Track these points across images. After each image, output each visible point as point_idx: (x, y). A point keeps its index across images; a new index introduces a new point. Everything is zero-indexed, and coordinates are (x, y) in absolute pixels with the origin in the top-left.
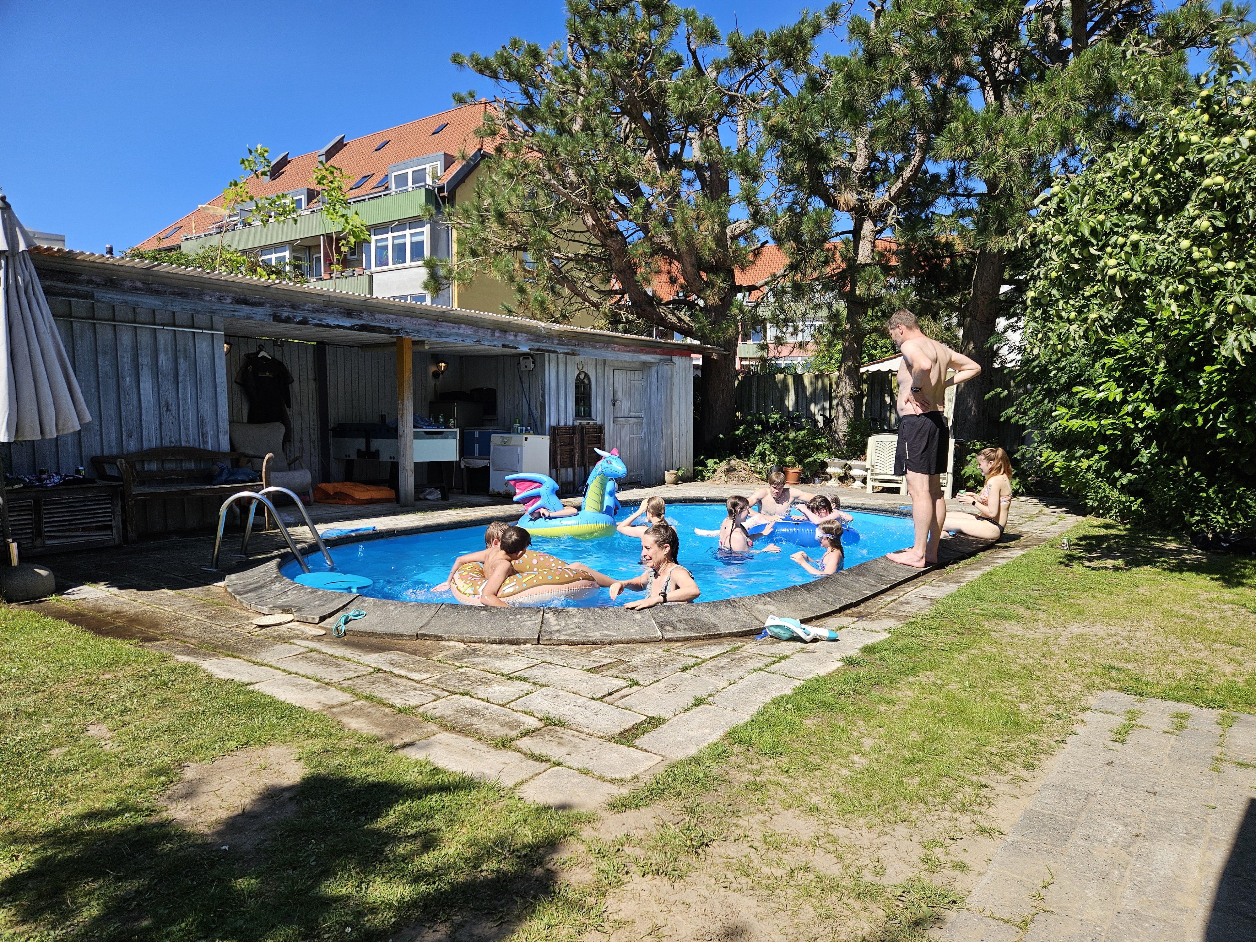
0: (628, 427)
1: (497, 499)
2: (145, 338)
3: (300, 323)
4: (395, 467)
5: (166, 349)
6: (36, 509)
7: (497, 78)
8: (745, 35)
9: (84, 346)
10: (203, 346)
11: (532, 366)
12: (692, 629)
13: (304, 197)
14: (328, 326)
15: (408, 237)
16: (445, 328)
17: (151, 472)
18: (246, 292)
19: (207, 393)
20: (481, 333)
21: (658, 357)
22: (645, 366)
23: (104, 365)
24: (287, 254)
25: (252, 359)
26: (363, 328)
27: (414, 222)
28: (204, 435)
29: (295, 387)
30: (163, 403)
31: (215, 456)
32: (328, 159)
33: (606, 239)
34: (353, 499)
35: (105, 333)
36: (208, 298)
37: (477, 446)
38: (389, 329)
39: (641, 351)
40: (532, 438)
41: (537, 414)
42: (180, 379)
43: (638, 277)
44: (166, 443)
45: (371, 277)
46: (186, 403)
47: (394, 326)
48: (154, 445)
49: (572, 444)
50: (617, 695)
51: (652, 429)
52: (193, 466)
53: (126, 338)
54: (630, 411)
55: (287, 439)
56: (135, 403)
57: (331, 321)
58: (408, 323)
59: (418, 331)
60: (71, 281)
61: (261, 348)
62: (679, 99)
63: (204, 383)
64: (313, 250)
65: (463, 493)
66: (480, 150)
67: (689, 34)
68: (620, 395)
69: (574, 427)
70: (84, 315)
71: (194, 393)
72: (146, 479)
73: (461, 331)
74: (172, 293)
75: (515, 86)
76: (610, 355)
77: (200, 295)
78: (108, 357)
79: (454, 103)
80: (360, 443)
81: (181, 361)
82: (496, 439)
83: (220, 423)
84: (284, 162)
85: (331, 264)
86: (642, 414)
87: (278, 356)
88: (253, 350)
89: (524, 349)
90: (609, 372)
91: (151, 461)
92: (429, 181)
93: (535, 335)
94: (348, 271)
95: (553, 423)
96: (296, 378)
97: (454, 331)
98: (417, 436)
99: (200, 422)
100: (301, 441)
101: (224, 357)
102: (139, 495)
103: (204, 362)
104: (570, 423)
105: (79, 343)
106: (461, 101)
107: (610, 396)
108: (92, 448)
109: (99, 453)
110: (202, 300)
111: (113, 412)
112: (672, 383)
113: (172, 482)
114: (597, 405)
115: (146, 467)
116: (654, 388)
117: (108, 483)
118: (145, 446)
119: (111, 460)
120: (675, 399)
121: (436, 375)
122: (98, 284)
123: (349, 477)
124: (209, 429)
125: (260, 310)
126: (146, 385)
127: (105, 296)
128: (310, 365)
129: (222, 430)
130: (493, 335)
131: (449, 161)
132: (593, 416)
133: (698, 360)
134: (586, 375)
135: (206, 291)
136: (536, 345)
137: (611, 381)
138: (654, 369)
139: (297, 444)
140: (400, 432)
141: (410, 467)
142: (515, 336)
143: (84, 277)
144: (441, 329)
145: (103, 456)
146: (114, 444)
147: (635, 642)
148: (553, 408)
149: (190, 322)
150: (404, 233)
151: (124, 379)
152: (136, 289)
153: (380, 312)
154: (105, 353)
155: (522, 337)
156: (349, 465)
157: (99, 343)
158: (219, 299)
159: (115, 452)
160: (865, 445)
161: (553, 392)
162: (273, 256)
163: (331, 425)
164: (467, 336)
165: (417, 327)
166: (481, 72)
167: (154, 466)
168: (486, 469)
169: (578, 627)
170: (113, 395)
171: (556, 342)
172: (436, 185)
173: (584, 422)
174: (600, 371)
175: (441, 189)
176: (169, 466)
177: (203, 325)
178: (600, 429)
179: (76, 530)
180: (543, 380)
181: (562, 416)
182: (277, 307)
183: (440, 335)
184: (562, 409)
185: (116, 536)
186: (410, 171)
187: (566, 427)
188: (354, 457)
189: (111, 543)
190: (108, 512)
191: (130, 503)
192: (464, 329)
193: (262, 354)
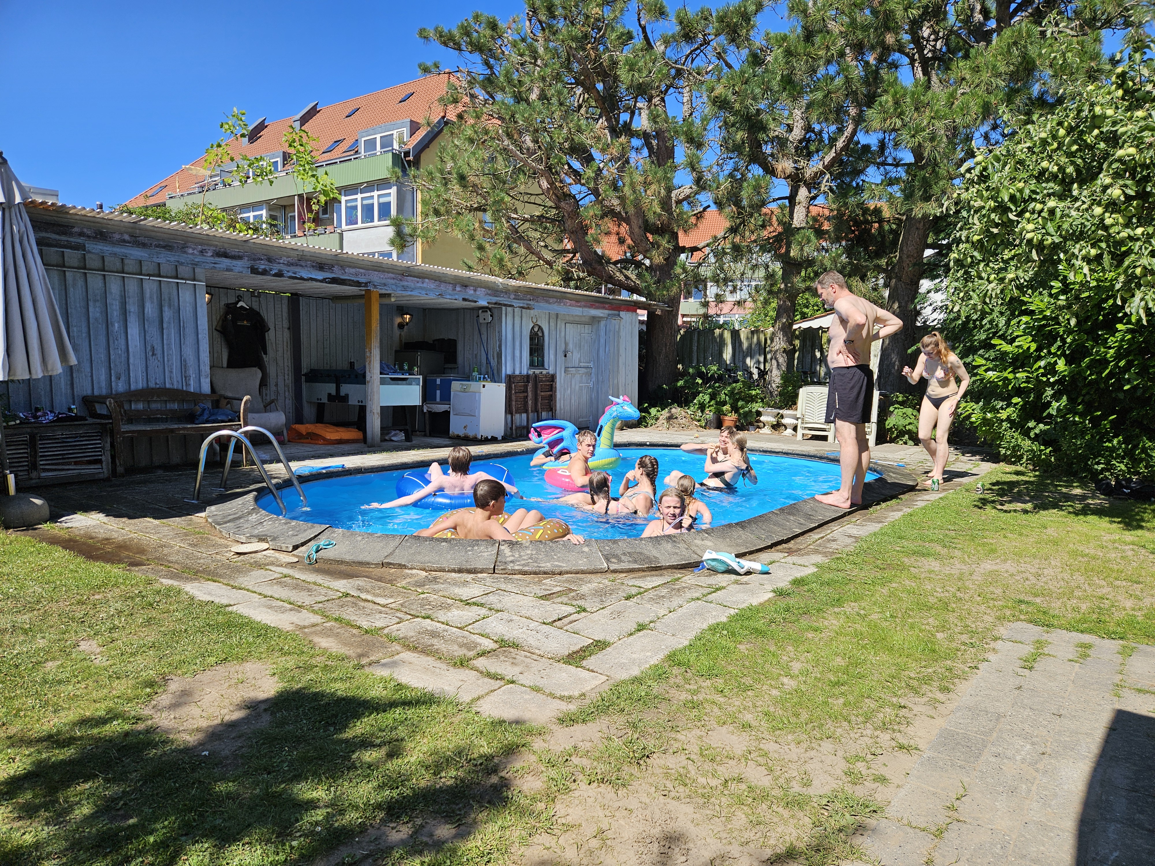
0: (578, 377)
1: (457, 441)
2: (132, 287)
3: (276, 275)
4: (362, 410)
5: (151, 297)
6: (32, 443)
7: (460, 50)
8: (691, 13)
9: (76, 294)
10: (186, 296)
11: (490, 319)
12: (635, 562)
13: (279, 160)
14: (302, 279)
15: (376, 198)
16: (410, 282)
17: (138, 411)
18: (226, 245)
19: (190, 340)
20: (443, 287)
21: (607, 312)
22: (594, 320)
23: (95, 311)
24: (264, 212)
25: (231, 309)
26: (334, 281)
27: (382, 184)
28: (187, 378)
29: (270, 336)
30: (149, 348)
31: (196, 397)
32: (302, 125)
33: (560, 201)
34: (324, 439)
35: (95, 281)
36: (190, 251)
37: (438, 392)
38: (358, 282)
39: (591, 306)
40: (489, 385)
41: (494, 363)
42: (165, 326)
43: (589, 238)
44: (152, 385)
45: (341, 235)
46: (169, 348)
47: (362, 280)
48: (140, 386)
49: (527, 392)
50: (566, 621)
51: (600, 379)
52: (175, 406)
53: (114, 287)
54: (580, 362)
55: (263, 383)
56: (123, 347)
57: (305, 276)
58: (376, 277)
59: (385, 285)
60: (64, 233)
61: (239, 298)
62: (630, 70)
63: (187, 330)
64: (287, 209)
65: (425, 436)
66: (444, 117)
67: (639, 10)
68: (571, 346)
69: (528, 376)
70: (76, 265)
71: (178, 339)
72: (132, 418)
73: (425, 285)
74: (157, 246)
75: (477, 58)
76: (562, 309)
77: (183, 248)
78: (98, 304)
79: (420, 72)
80: (331, 388)
81: (166, 309)
82: (456, 386)
83: (202, 367)
84: (262, 126)
85: (304, 222)
86: (591, 365)
87: (255, 307)
88: (232, 300)
89: (483, 303)
90: (561, 325)
91: (137, 401)
92: (396, 146)
93: (493, 290)
94: (320, 229)
95: (509, 372)
96: (271, 325)
97: (419, 285)
98: (383, 382)
99: (183, 365)
100: (277, 385)
101: (205, 306)
102: (127, 432)
103: (186, 311)
104: (525, 372)
105: (71, 290)
106: (426, 70)
107: (561, 347)
108: (84, 388)
109: (89, 392)
110: (185, 252)
111: (103, 356)
112: (619, 337)
113: (157, 420)
114: (550, 356)
115: (133, 407)
116: (602, 341)
117: (98, 421)
118: (133, 387)
119: (101, 400)
120: (622, 351)
121: (401, 326)
122: (88, 237)
123: (320, 419)
124: (192, 373)
125: (239, 263)
126: (134, 330)
127: (96, 247)
128: (285, 315)
129: (203, 373)
130: (454, 290)
131: (414, 127)
132: (546, 366)
133: (643, 315)
134: (540, 328)
135: (189, 244)
136: (494, 299)
137: (563, 334)
138: (603, 323)
139: (273, 388)
140: (368, 378)
141: (377, 410)
142: (475, 291)
143: (76, 230)
144: (405, 283)
145: (93, 396)
146: (103, 384)
147: (583, 572)
148: (509, 358)
149: (174, 274)
150: (372, 194)
151: (113, 325)
152: (124, 241)
153: (350, 267)
154: (95, 301)
155: (481, 292)
156: (320, 408)
157: (90, 292)
158: (202, 252)
159: (104, 392)
160: (796, 396)
161: (509, 343)
162: (251, 215)
163: (304, 371)
164: (430, 290)
165: (383, 281)
166: (445, 44)
167: (140, 406)
168: (447, 413)
169: (531, 558)
170: (102, 339)
171: (512, 296)
172: (403, 150)
173: (537, 371)
174: (552, 324)
175: (407, 154)
176: (154, 406)
177: (186, 276)
178: (552, 378)
179: (69, 464)
180: (500, 332)
181: (517, 365)
182: (254, 260)
183: (405, 288)
184: (517, 359)
185: (105, 470)
186: (378, 137)
187: (521, 376)
188: (325, 400)
189: (101, 476)
190: (98, 448)
191: (119, 439)
192: (428, 284)
193: (241, 304)
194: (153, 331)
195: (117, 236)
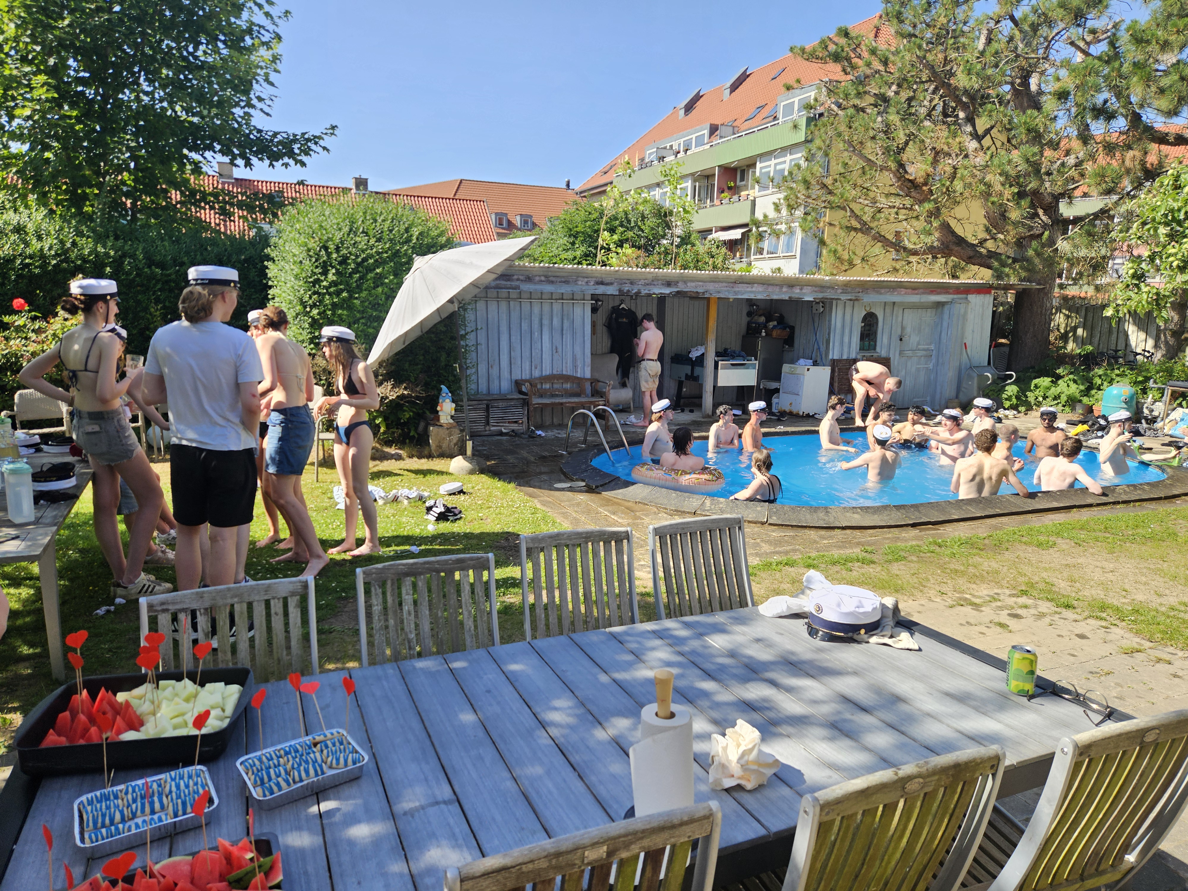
0: (915, 359)
2: (546, 307)
5: (557, 315)
6: (487, 410)
10: (578, 310)
11: (821, 310)
13: (706, 133)
16: (740, 288)
17: (546, 389)
20: (770, 289)
21: (950, 297)
22: (937, 305)
23: (525, 326)
24: (689, 184)
25: (615, 310)
26: (679, 293)
27: (795, 148)
28: (576, 367)
30: (554, 349)
31: (582, 380)
32: (731, 93)
35: (526, 306)
38: (697, 292)
39: (930, 292)
40: (814, 369)
41: (823, 348)
42: (564, 332)
44: (555, 372)
45: (754, 201)
46: (566, 347)
47: (700, 290)
48: (548, 373)
51: (941, 361)
52: (568, 386)
53: (536, 309)
54: (918, 345)
56: (540, 348)
57: (657, 291)
59: (720, 292)
60: (509, 280)
61: (622, 302)
63: (577, 333)
68: (908, 331)
70: (516, 298)
71: (572, 340)
72: (542, 394)
73: (754, 289)
74: (561, 281)
77: (576, 280)
78: (527, 321)
81: (565, 321)
82: (786, 368)
83: (586, 360)
84: (697, 97)
85: (722, 191)
86: (931, 347)
87: (633, 307)
88: (616, 304)
89: (810, 298)
90: (898, 313)
91: (546, 382)
93: (820, 286)
94: (735, 198)
95: (836, 358)
97: (748, 289)
99: (574, 358)
102: (538, 404)
103: (578, 321)
104: (853, 356)
107: (897, 332)
108: (517, 375)
109: (519, 377)
111: (528, 353)
112: (965, 320)
113: (557, 396)
114: (883, 341)
115: (544, 386)
116: (945, 324)
117: (521, 396)
118: (544, 374)
119: (525, 382)
121: (750, 314)
122: (522, 280)
123: (679, 393)
124: (579, 364)
125: (611, 287)
126: (546, 337)
127: (526, 287)
129: (586, 364)
132: (879, 348)
134: (874, 315)
136: (823, 295)
137: (900, 319)
138: (947, 307)
140: (705, 364)
141: (711, 389)
142: (802, 289)
143: (515, 277)
144: (737, 289)
145: (521, 379)
146: (528, 372)
148: (837, 344)
149: (571, 297)
150: (785, 159)
151: (534, 335)
154: (525, 319)
156: (680, 384)
157: (523, 313)
158: (586, 282)
159: (528, 377)
161: (838, 331)
164: (759, 293)
167: (548, 386)
170: (528, 343)
171: (841, 291)
173: (867, 355)
174: (887, 311)
176: (556, 386)
177: (579, 298)
179: (505, 423)
180: (830, 321)
181: (846, 350)
182: (621, 284)
183: (736, 293)
184: (846, 344)
185: (524, 428)
186: (796, 100)
187: (847, 360)
189: (522, 431)
190: (521, 414)
191: (531, 409)
192: (756, 288)
193: (623, 306)
194: (557, 336)
195: (537, 278)
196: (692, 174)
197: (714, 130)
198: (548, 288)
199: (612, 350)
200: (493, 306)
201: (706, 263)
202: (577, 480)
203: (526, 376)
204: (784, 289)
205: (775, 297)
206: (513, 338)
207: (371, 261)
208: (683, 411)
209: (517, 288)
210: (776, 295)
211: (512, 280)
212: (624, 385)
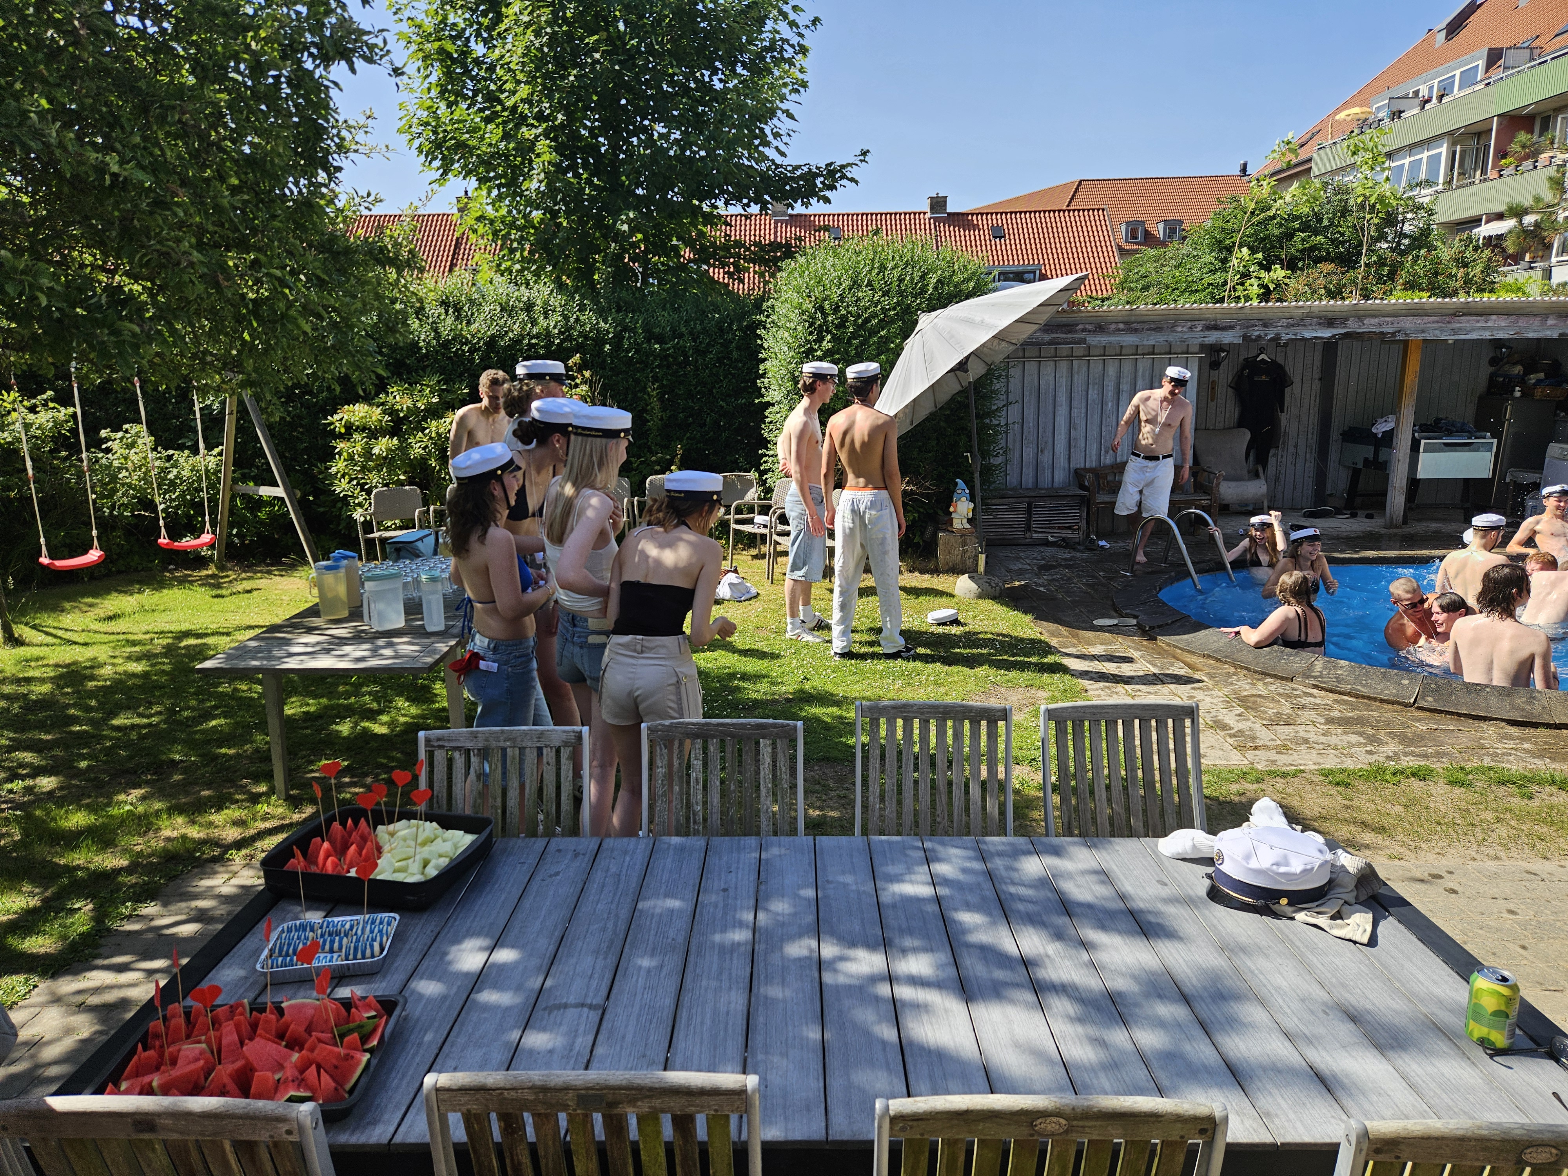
2: (1127, 368)
5: (1143, 375)
9: (1079, 379)
13: (1481, 63)
16: (1464, 323)
20: (1522, 323)
23: (1093, 393)
24: (1444, 150)
25: (1249, 363)
35: (1096, 365)
38: (1382, 333)
47: (1386, 329)
53: (1112, 370)
58: (1408, 324)
60: (1072, 331)
61: (1262, 351)
64: (1483, 137)
70: (1081, 356)
73: (1490, 324)
74: (1149, 329)
77: (1173, 327)
78: (1097, 387)
85: (1504, 156)
87: (1279, 358)
88: (1253, 353)
94: (1528, 163)
97: (1481, 324)
100: (1296, 446)
102: (1101, 503)
105: (1076, 377)
108: (1078, 462)
109: (1081, 465)
110: (1174, 331)
121: (1494, 362)
122: (1090, 330)
125: (1230, 333)
127: (1097, 338)
130: (1544, 324)
135: (1180, 322)
139: (1292, 449)
141: (1402, 483)
143: (1080, 327)
144: (1457, 325)
145: (1085, 469)
146: (1094, 458)
151: (1107, 404)
152: (1119, 330)
153: (1372, 316)
154: (1095, 384)
156: (1355, 475)
157: (1091, 376)
158: (1191, 328)
159: (1093, 465)
162: (1425, 155)
163: (1334, 430)
164: (1499, 329)
170: (1097, 419)
177: (1179, 351)
182: (1247, 327)
185: (1081, 536)
190: (1076, 516)
191: (1094, 509)
192: (1494, 321)
193: (1262, 357)
195: (1113, 327)
196: (1450, 133)
197: (1494, 57)
198: (1129, 340)
199: (1241, 423)
200: (1048, 369)
201: (1451, 276)
202: (1127, 616)
203: (1091, 463)
204: (1550, 322)
205: (1531, 335)
206: (1075, 411)
207: (874, 322)
208: (1354, 515)
209: (1083, 341)
210: (1533, 331)
211: (1075, 332)
212: (1255, 475)
